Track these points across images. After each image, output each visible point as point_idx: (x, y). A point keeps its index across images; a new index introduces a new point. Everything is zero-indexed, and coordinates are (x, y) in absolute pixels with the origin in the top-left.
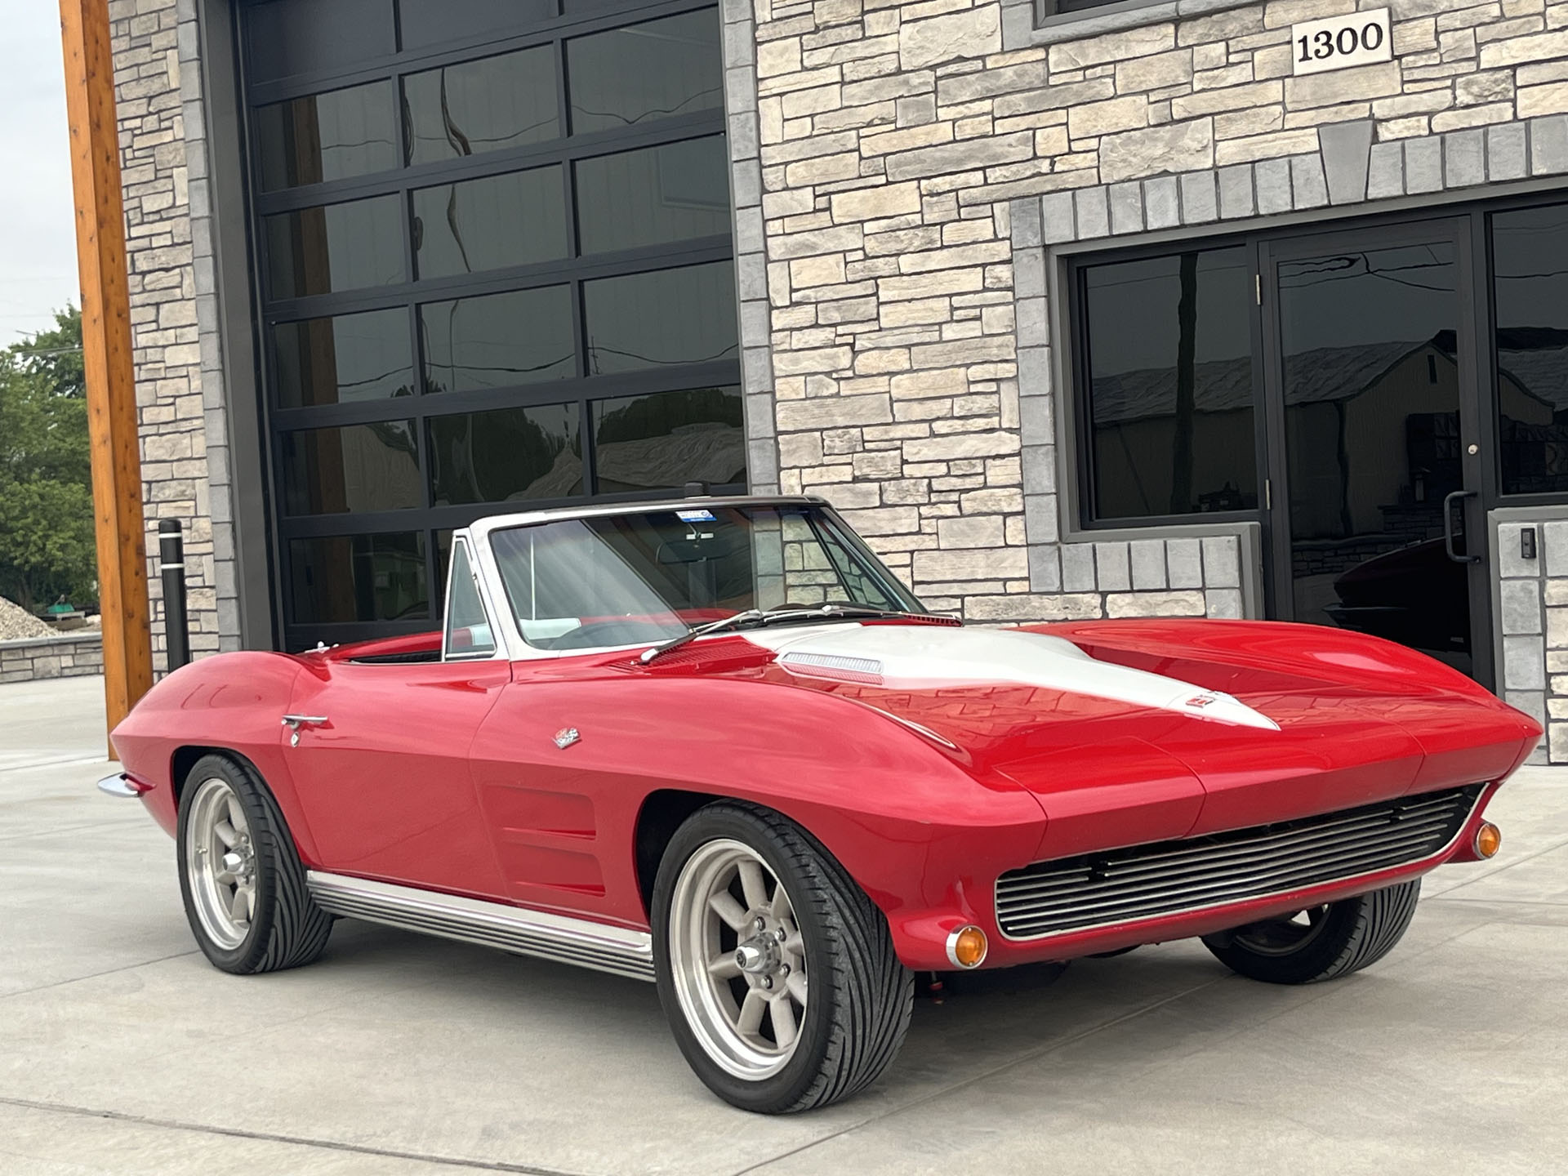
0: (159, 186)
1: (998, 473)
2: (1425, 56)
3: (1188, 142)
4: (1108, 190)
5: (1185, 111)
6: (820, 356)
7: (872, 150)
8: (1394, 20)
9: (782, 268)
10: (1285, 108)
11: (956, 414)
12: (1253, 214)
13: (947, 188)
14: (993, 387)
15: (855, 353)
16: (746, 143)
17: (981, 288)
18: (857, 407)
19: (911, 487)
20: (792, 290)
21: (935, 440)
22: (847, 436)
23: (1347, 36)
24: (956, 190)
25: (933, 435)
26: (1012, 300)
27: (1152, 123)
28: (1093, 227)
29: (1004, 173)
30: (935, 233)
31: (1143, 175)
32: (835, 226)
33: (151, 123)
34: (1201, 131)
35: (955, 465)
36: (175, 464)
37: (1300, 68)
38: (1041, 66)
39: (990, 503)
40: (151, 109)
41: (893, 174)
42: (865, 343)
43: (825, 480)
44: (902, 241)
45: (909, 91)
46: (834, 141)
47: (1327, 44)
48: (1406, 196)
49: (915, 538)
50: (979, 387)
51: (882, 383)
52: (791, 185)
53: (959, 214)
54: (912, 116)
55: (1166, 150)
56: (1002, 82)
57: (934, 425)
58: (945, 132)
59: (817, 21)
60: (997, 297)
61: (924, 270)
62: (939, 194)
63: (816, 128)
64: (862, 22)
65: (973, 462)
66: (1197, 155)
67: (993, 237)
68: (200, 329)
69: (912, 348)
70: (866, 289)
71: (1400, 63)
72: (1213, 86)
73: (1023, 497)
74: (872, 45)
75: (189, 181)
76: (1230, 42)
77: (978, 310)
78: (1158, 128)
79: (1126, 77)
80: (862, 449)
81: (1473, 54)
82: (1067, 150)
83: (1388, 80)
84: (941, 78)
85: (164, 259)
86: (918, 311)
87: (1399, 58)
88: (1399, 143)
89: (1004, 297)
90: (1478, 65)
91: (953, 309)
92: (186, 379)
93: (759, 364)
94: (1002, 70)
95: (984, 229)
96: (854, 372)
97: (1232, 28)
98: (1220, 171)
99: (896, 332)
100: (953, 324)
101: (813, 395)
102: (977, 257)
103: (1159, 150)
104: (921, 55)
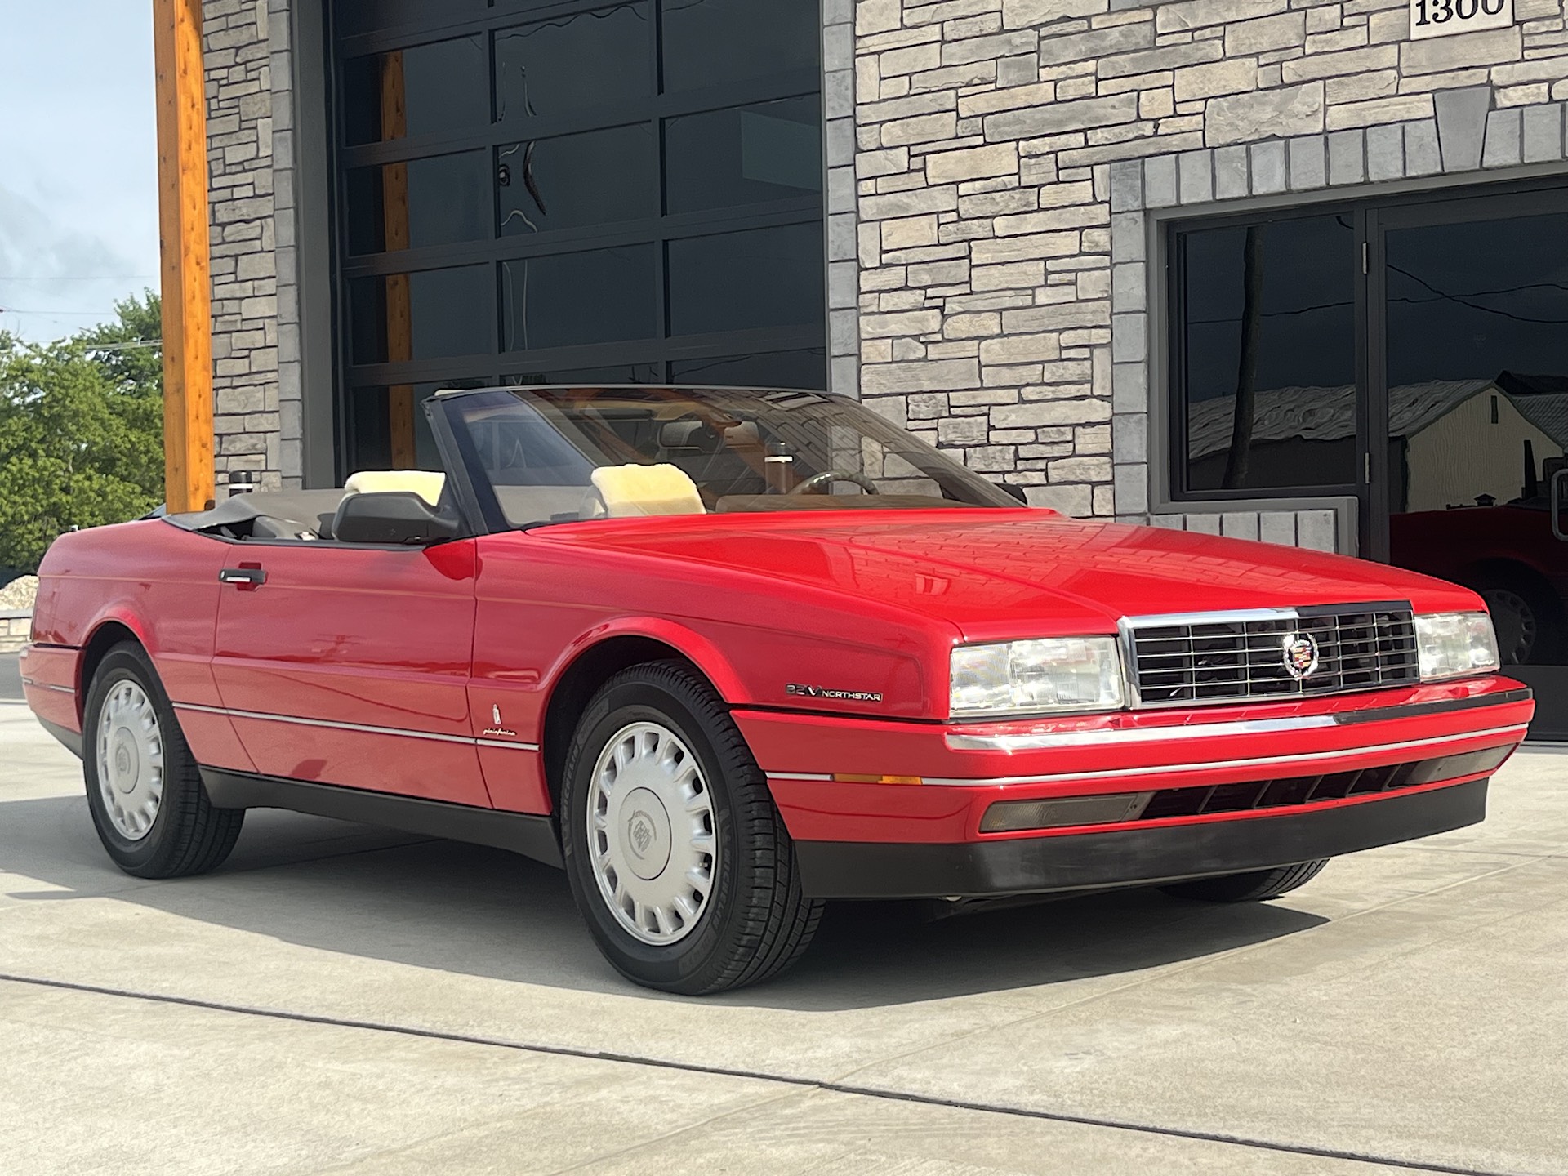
0: (243, 137)
1: (1088, 441)
2: (1547, 22)
3: (1298, 106)
4: (1213, 154)
5: (1296, 74)
6: (908, 319)
7: (970, 109)
9: (873, 229)
10: (1399, 73)
11: (1046, 381)
12: (1362, 180)
13: (1047, 149)
14: (1086, 353)
15: (945, 317)
16: (841, 102)
17: (1078, 252)
18: (945, 372)
19: (997, 454)
20: (883, 252)
21: (1023, 406)
22: (934, 401)
24: (1056, 153)
25: (1022, 401)
26: (1109, 265)
27: (1261, 86)
28: (1196, 190)
29: (1106, 135)
30: (1032, 195)
31: (1250, 139)
32: (929, 186)
33: (238, 73)
34: (1312, 95)
35: (1043, 432)
36: (247, 417)
37: (1416, 32)
38: (1147, 28)
39: (1078, 472)
40: (239, 60)
41: (991, 136)
42: (954, 306)
45: (1011, 51)
46: (930, 101)
47: (1447, 7)
48: (1523, 164)
50: (1072, 353)
51: (971, 348)
52: (885, 145)
53: (1058, 176)
54: (1014, 76)
55: (1276, 113)
56: (1107, 43)
57: (1023, 391)
58: (1046, 92)
60: (1094, 262)
61: (1019, 233)
62: (1038, 156)
63: (914, 86)
65: (1062, 429)
66: (1307, 119)
67: (1091, 200)
68: (277, 282)
69: (1004, 313)
70: (959, 251)
71: (1521, 28)
72: (1326, 49)
73: (1113, 466)
75: (274, 132)
76: (1346, 5)
77: (1074, 274)
78: (1267, 92)
79: (1237, 39)
80: (947, 414)
82: (1171, 113)
83: (1510, 46)
84: (1044, 38)
85: (245, 210)
86: (1011, 274)
87: (1520, 23)
88: (1518, 110)
89: (1098, 261)
91: (1047, 273)
92: (262, 332)
93: (846, 326)
94: (1107, 30)
95: (1083, 192)
96: (943, 336)
98: (1330, 135)
99: (987, 295)
100: (1048, 288)
101: (898, 359)
102: (1074, 221)
103: (1267, 114)
104: (1025, 14)
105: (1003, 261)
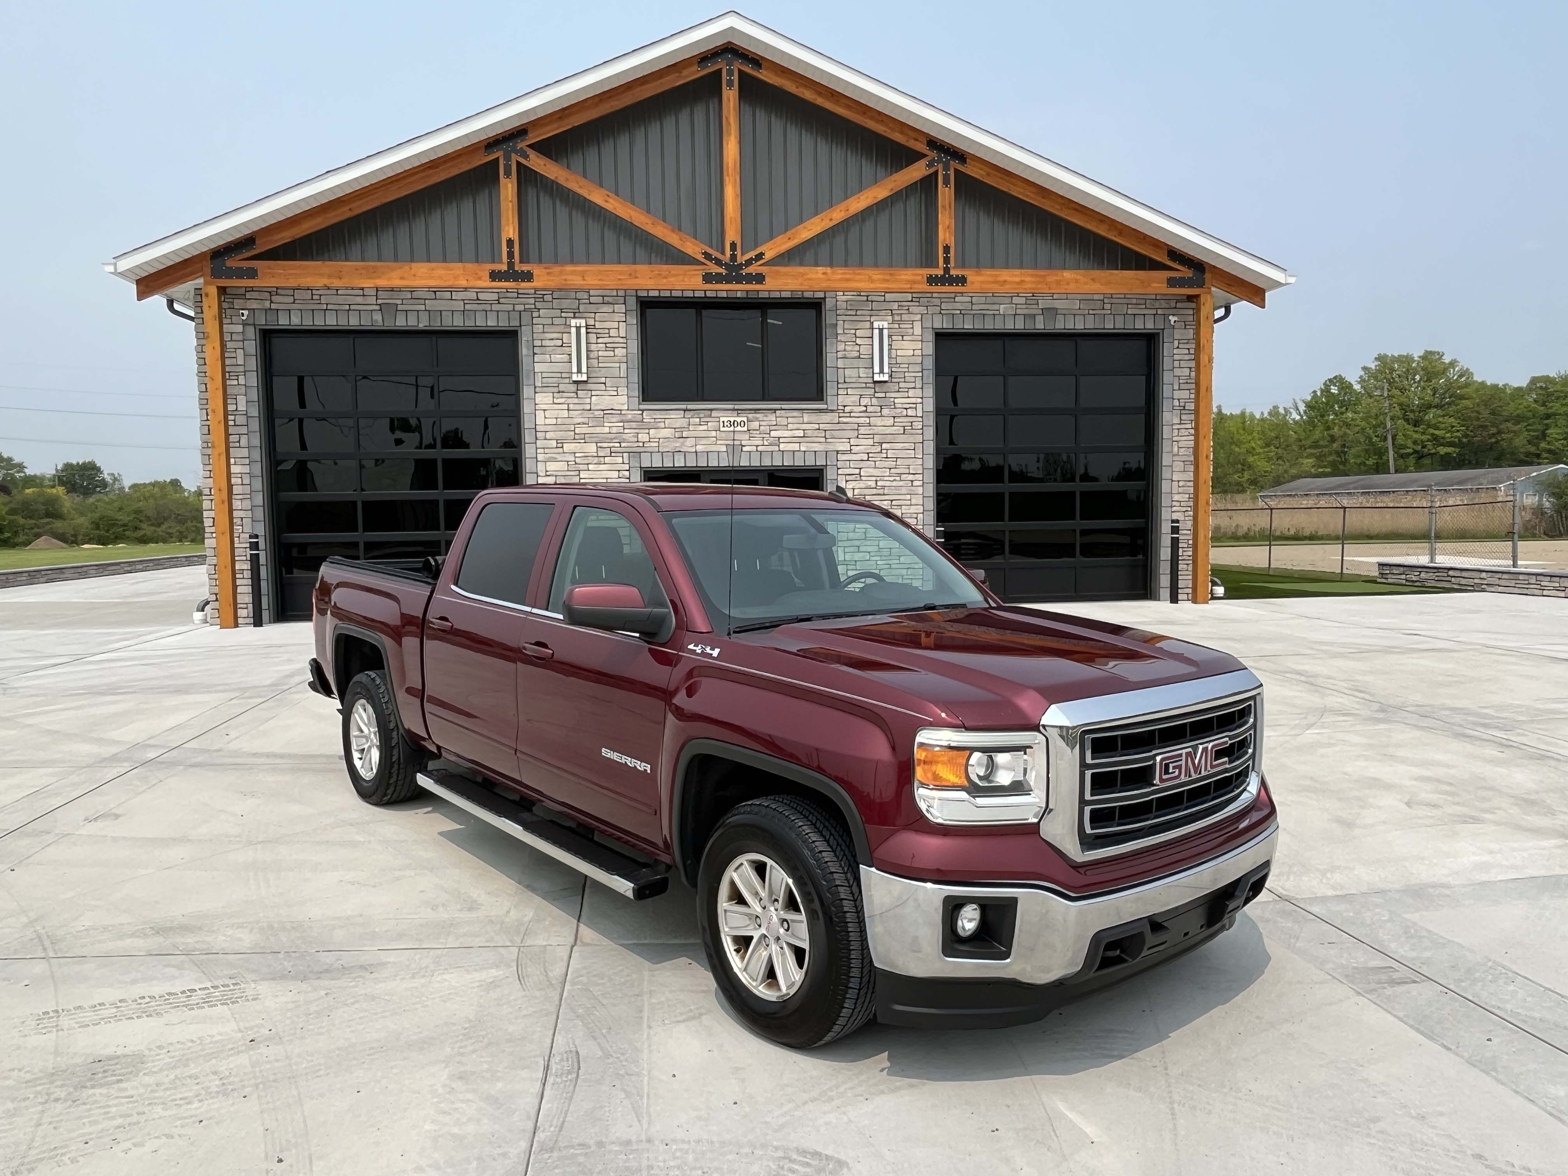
2: (756, 431)
3: (687, 444)
4: (662, 455)
5: (687, 435)
7: (580, 431)
8: (748, 420)
10: (717, 439)
12: (706, 465)
13: (607, 446)
16: (531, 423)
20: (547, 471)
24: (609, 448)
27: (676, 437)
28: (657, 463)
29: (628, 445)
30: (602, 459)
31: (673, 451)
32: (564, 453)
37: (722, 429)
38: (640, 416)
41: (587, 440)
44: (590, 460)
46: (565, 427)
48: (750, 466)
52: (547, 438)
54: (595, 424)
55: (681, 445)
56: (628, 418)
58: (607, 430)
59: (560, 390)
62: (603, 448)
64: (577, 393)
66: (691, 448)
67: (622, 463)
68: (252, 459)
70: (576, 473)
72: (695, 429)
74: (580, 400)
75: (248, 401)
78: (678, 439)
79: (669, 423)
81: (769, 433)
82: (649, 441)
83: (746, 436)
84: (605, 414)
87: (749, 430)
88: (749, 452)
90: (770, 435)
94: (627, 415)
95: (620, 460)
97: (702, 415)
98: (697, 453)
102: (616, 468)
104: (599, 406)
105: (592, 477)
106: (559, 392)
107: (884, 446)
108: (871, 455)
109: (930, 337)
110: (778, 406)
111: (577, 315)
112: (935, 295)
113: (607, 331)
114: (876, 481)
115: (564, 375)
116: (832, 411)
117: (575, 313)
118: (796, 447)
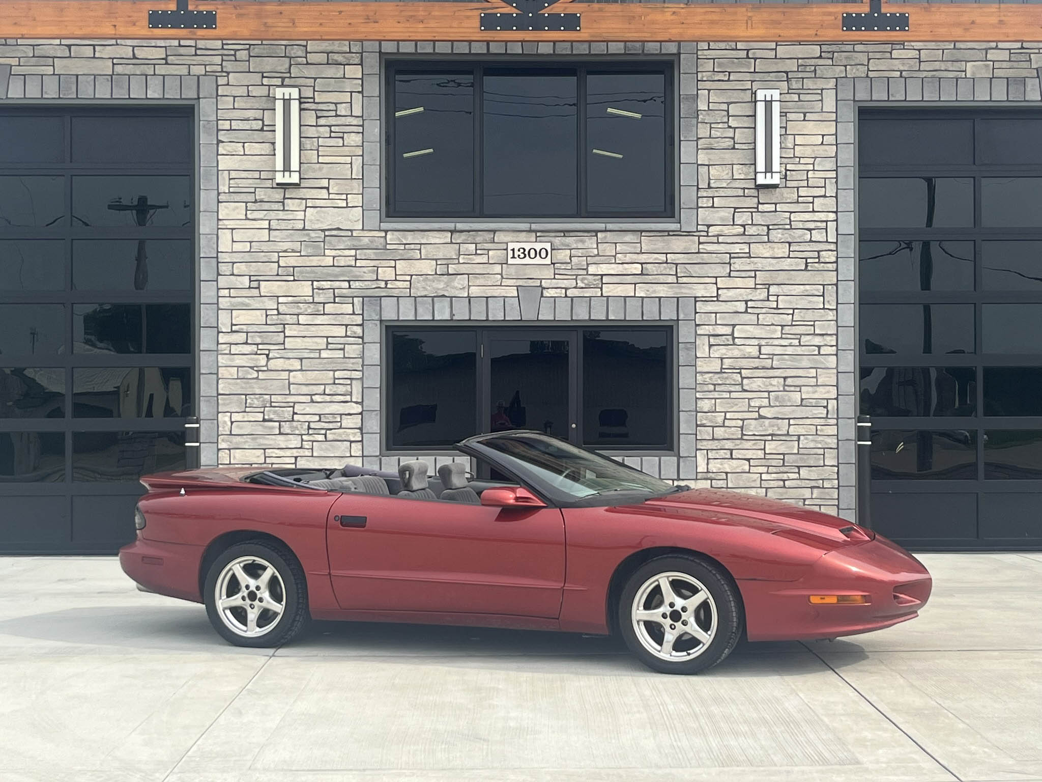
1: (347, 422)
2: (565, 265)
3: (456, 284)
4: (415, 300)
5: (455, 270)
6: (248, 358)
7: (286, 263)
8: (553, 248)
9: (227, 313)
10: (502, 276)
11: (326, 393)
12: (485, 319)
13: (329, 287)
14: (349, 382)
15: (268, 358)
16: (210, 249)
17: (344, 335)
18: (268, 385)
19: (298, 426)
21: (313, 404)
22: (262, 399)
23: (532, 252)
24: (334, 289)
25: (312, 401)
26: (361, 342)
27: (438, 273)
28: (407, 314)
29: (361, 285)
30: (321, 307)
31: (433, 295)
32: (261, 296)
34: (462, 281)
35: (324, 417)
38: (382, 240)
39: (343, 436)
41: (298, 277)
43: (246, 419)
44: (301, 309)
45: (309, 239)
46: (264, 256)
47: (523, 253)
48: (555, 320)
49: (299, 450)
50: (341, 381)
51: (285, 375)
52: (236, 273)
53: (334, 300)
54: (310, 251)
55: (445, 286)
56: (362, 243)
57: (313, 397)
58: (329, 261)
59: (257, 198)
60: (354, 341)
61: (313, 323)
62: (323, 289)
63: (253, 248)
64: (283, 203)
65: (336, 416)
66: (460, 290)
67: (352, 313)
69: (303, 360)
70: (278, 329)
71: (555, 266)
72: (469, 262)
73: (362, 434)
74: (288, 214)
76: (478, 245)
77: (343, 345)
78: (441, 276)
79: (427, 251)
80: (270, 406)
81: (585, 267)
82: (394, 279)
83: (549, 272)
86: (308, 342)
87: (554, 264)
88: (553, 299)
89: (356, 340)
90: (587, 272)
91: (328, 343)
93: (211, 359)
94: (362, 238)
95: (348, 308)
96: (267, 368)
97: (478, 239)
98: (471, 299)
99: (294, 351)
100: (328, 351)
101: (242, 377)
102: (343, 321)
103: (441, 286)
104: (318, 223)
105: (304, 335)
106: (256, 202)
107: (773, 290)
108: (750, 304)
109: (850, 115)
110: (602, 226)
111: (287, 82)
112: (858, 48)
113: (332, 107)
114: (760, 346)
115: (264, 175)
116: (689, 234)
117: (283, 79)
118: (629, 290)
